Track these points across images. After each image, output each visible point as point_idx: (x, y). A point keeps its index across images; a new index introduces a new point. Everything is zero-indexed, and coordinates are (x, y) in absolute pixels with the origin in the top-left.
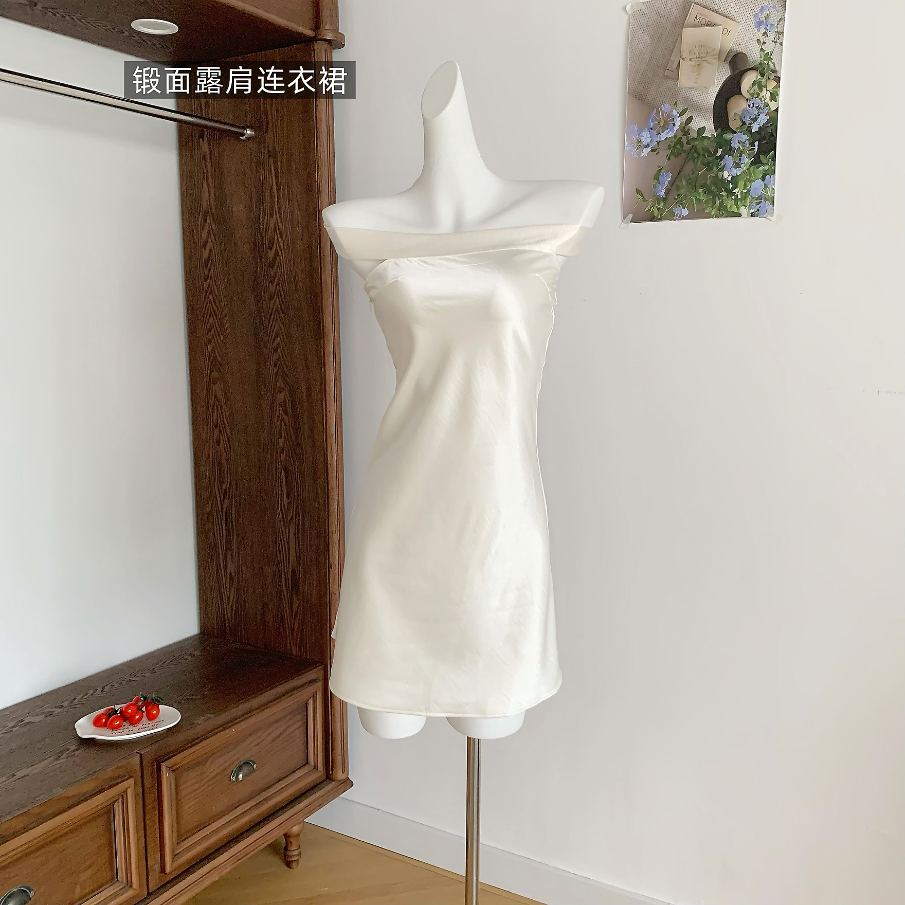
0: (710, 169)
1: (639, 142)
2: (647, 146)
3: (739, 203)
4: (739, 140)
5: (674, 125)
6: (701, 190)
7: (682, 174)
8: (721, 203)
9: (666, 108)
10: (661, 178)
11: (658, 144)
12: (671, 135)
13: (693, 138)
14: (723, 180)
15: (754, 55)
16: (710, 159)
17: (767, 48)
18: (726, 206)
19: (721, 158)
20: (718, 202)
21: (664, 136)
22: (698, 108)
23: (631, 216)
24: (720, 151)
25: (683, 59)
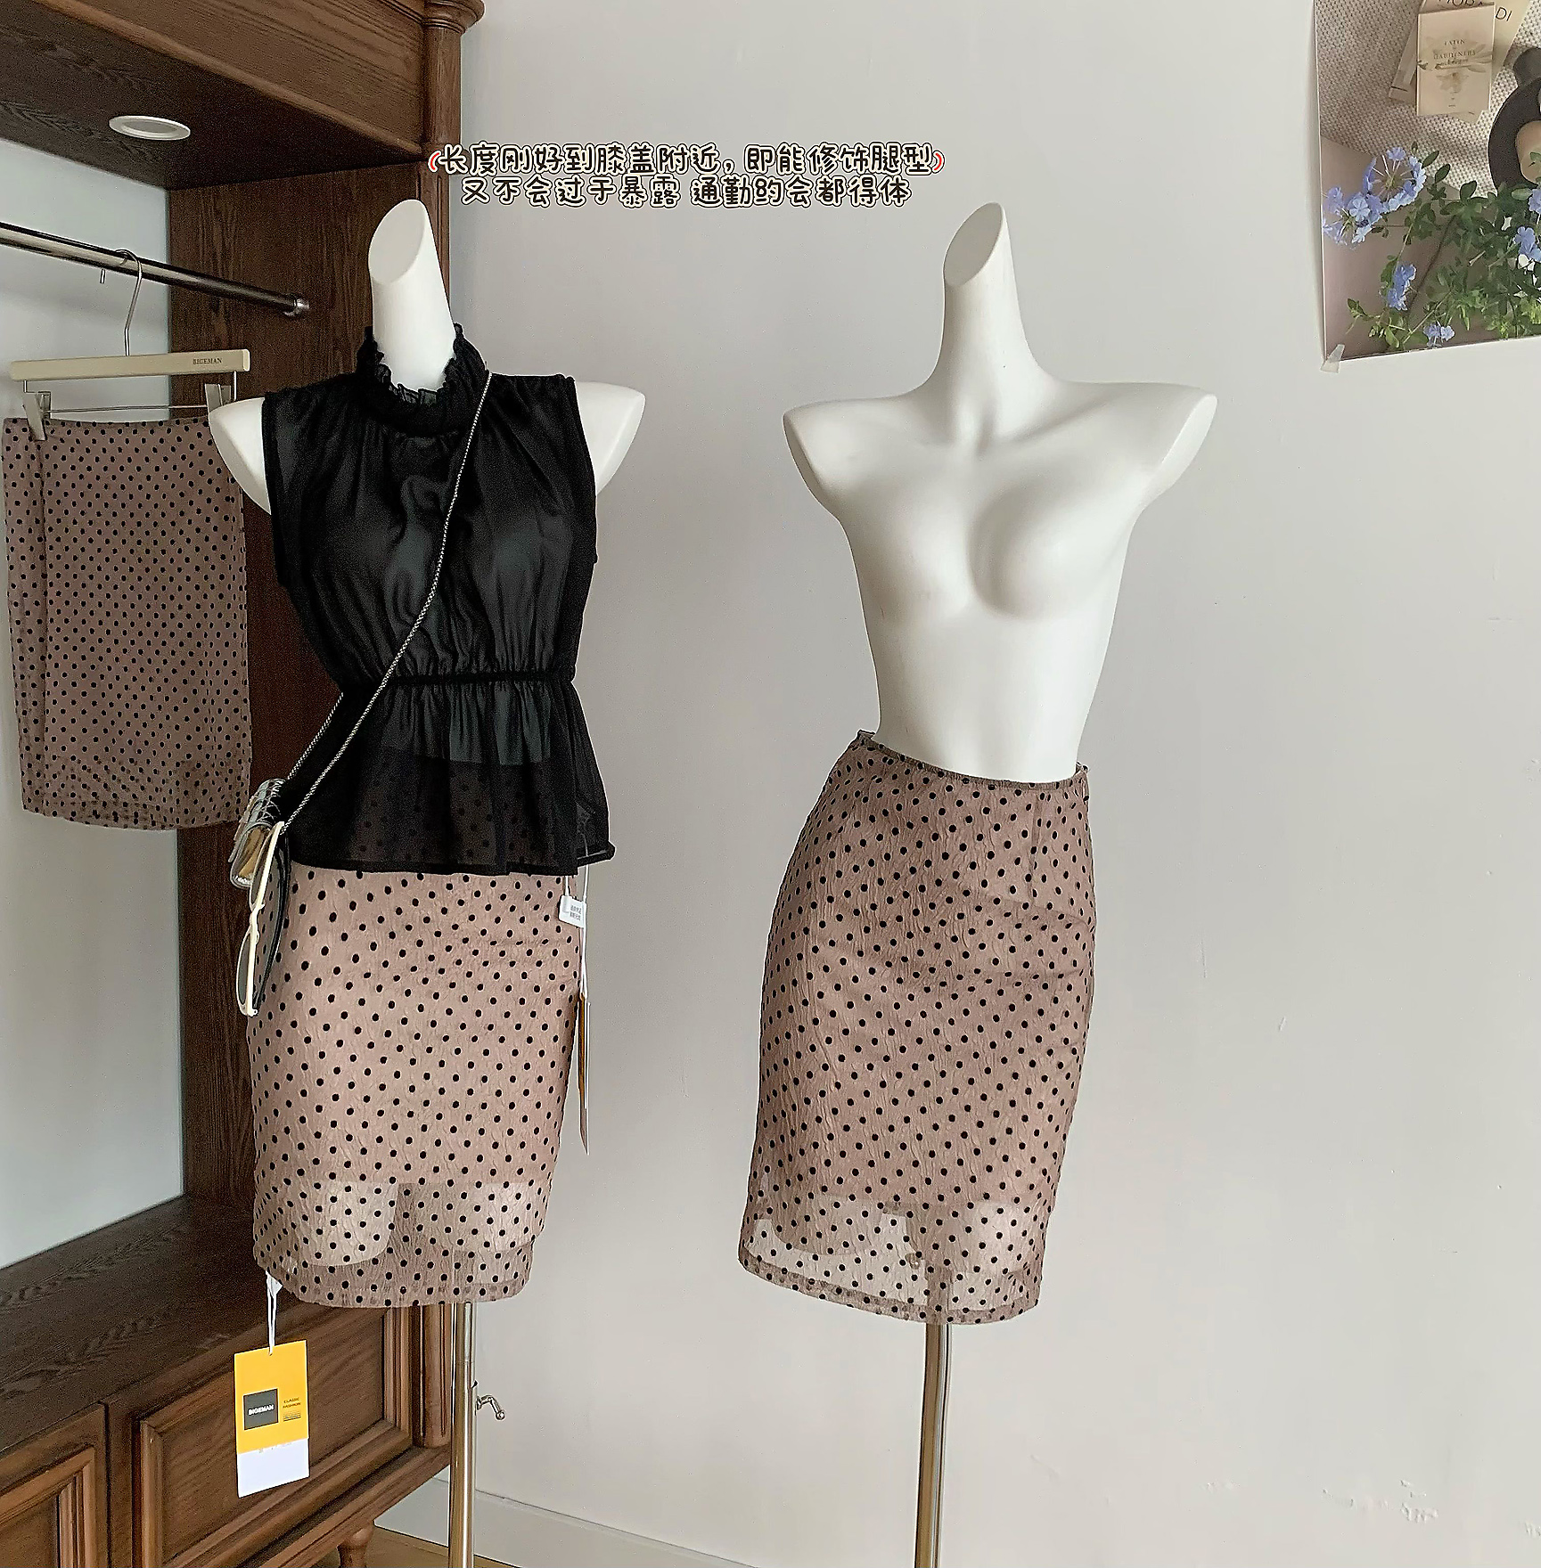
0: (1490, 255)
1: (1347, 217)
2: (1364, 223)
5: (1414, 183)
6: (1476, 293)
7: (1438, 267)
8: (1518, 311)
9: (1396, 154)
10: (1395, 277)
11: (1385, 218)
12: (1408, 201)
13: (1454, 203)
14: (1518, 270)
16: (1491, 236)
18: (1527, 317)
19: (1512, 232)
20: (1510, 311)
21: (1394, 204)
22: (1462, 151)
23: (1341, 348)
24: (1508, 222)
25: (1423, 67)
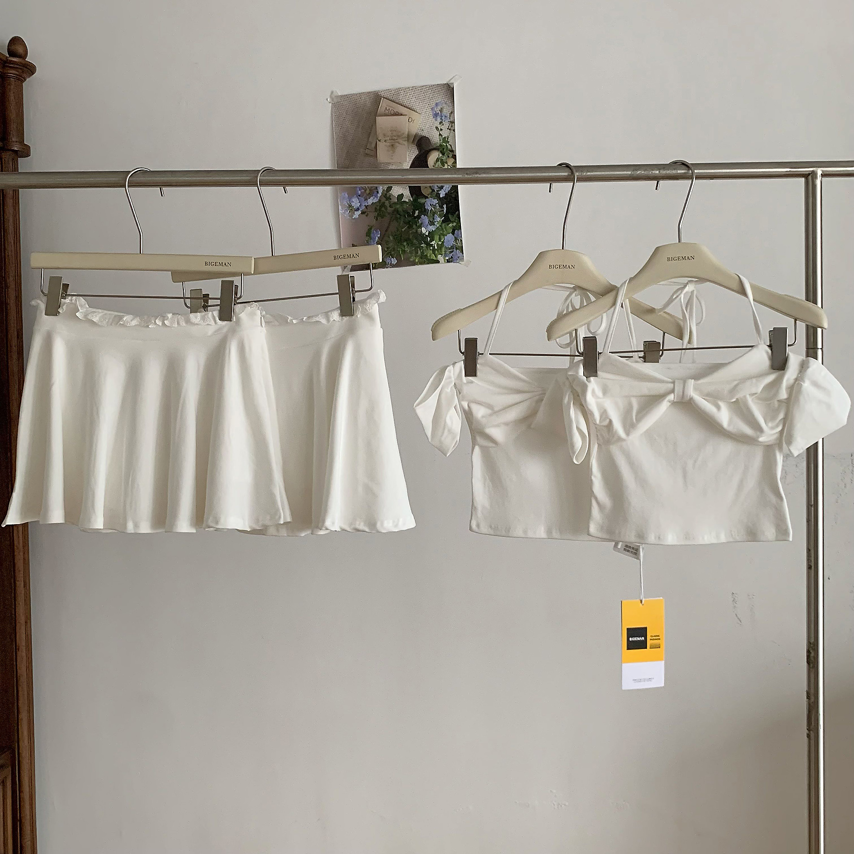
0: (410, 227)
1: (350, 206)
2: (358, 209)
3: (436, 252)
4: (431, 203)
5: (378, 192)
6: (405, 244)
7: (388, 231)
8: (423, 253)
10: (372, 235)
11: (366, 207)
12: (376, 200)
13: (395, 203)
14: (422, 235)
15: (435, 139)
16: (410, 219)
17: (445, 133)
18: (426, 255)
19: (419, 217)
20: (419, 252)
21: (370, 201)
23: (350, 266)
24: (417, 212)
25: (379, 141)
